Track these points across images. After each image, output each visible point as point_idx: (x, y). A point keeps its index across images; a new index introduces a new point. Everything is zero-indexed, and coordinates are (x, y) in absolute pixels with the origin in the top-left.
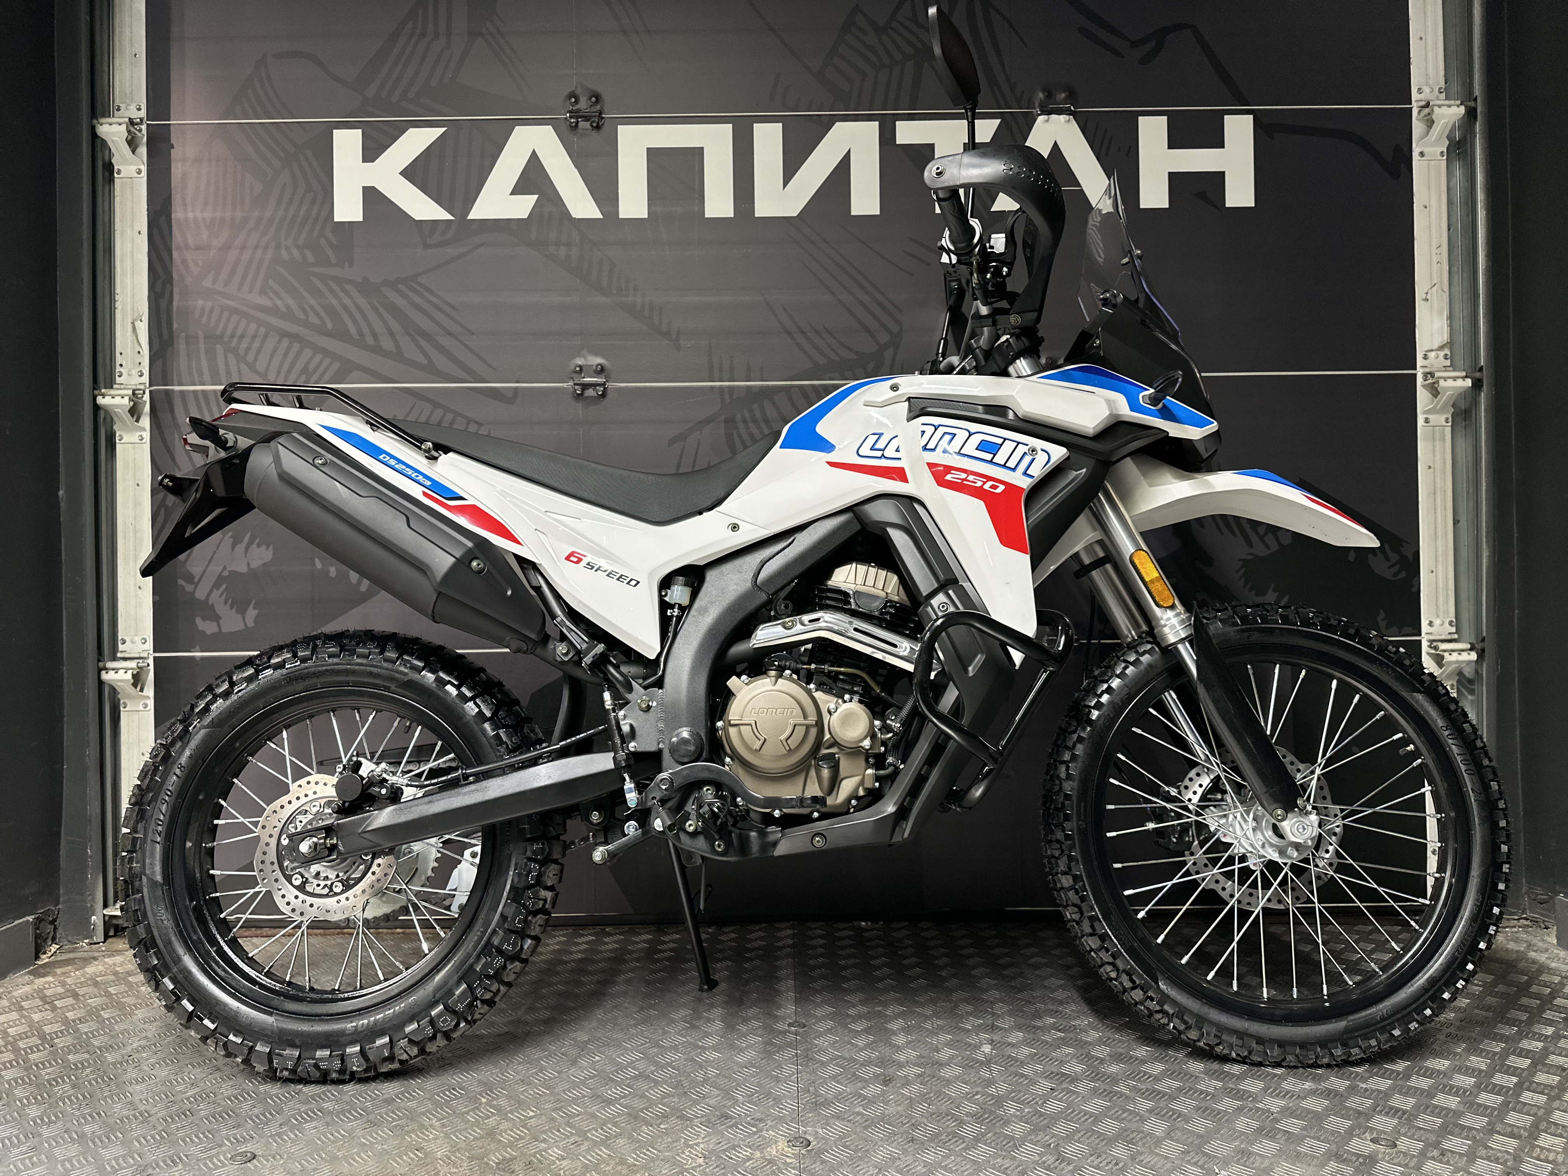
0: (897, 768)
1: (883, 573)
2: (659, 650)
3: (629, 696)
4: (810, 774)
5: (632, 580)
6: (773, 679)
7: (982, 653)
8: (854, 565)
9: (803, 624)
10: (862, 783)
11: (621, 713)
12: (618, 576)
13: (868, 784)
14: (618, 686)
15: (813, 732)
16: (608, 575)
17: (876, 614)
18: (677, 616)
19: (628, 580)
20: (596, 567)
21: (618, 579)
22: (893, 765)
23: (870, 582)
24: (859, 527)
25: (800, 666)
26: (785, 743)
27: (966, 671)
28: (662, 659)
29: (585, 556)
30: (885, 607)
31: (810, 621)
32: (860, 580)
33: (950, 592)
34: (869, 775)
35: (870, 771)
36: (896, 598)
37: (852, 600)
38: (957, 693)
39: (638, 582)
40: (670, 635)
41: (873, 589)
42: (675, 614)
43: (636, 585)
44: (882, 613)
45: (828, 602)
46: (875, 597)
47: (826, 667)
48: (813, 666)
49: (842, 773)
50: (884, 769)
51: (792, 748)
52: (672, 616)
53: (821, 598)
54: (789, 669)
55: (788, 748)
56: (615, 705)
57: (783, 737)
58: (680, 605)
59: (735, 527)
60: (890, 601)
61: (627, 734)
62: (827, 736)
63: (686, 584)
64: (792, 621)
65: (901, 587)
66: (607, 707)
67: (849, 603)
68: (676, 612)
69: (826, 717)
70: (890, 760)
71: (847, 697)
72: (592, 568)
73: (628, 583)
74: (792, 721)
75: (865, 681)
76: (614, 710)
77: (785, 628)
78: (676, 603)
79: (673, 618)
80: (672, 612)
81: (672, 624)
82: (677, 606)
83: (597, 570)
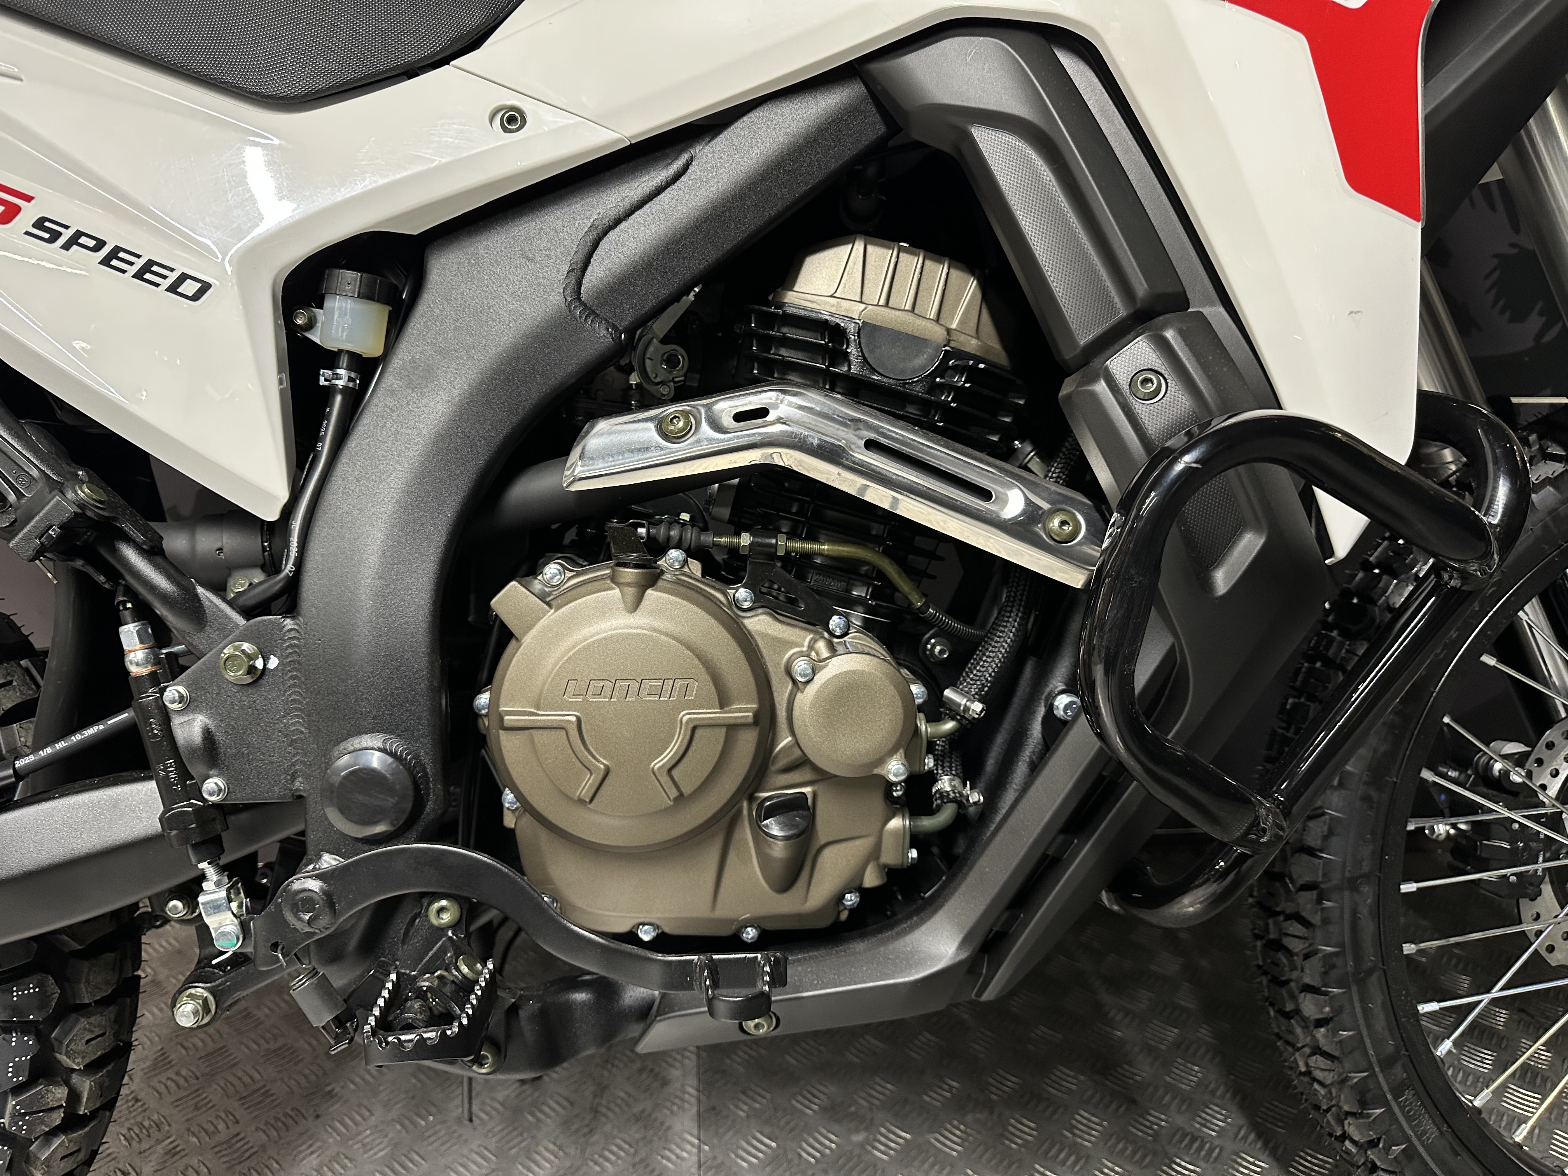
0: (961, 803)
1: (938, 271)
2: (284, 495)
3: (199, 640)
4: (736, 836)
5: (183, 277)
6: (631, 591)
7: (1258, 530)
8: (859, 246)
10: (875, 853)
11: (173, 692)
12: (139, 263)
13: (889, 857)
14: (161, 610)
15: (747, 742)
16: (106, 262)
17: (918, 390)
18: (345, 390)
19: (173, 277)
20: (67, 235)
21: (139, 275)
22: (954, 801)
23: (904, 298)
24: (880, 129)
25: (708, 538)
26: (665, 779)
27: (1207, 584)
28: (296, 525)
29: (28, 199)
30: (942, 369)
31: (740, 417)
32: (875, 292)
33: (1169, 335)
34: (895, 832)
35: (896, 823)
36: (971, 345)
37: (852, 350)
38: (1169, 640)
39: (205, 287)
40: (325, 448)
41: (910, 318)
42: (340, 383)
43: (196, 297)
44: (934, 388)
45: (785, 353)
46: (916, 342)
47: (782, 543)
48: (745, 539)
49: (824, 831)
50: (931, 812)
51: (687, 790)
52: (330, 391)
53: (767, 342)
54: (678, 547)
55: (674, 793)
56: (157, 662)
57: (659, 763)
58: (353, 355)
59: (511, 120)
60: (956, 353)
61: (193, 751)
62: (785, 741)
63: (367, 294)
64: (686, 414)
65: (985, 315)
66: (134, 670)
67: (845, 357)
68: (343, 377)
69: (782, 692)
70: (945, 784)
71: (835, 622)
72: (55, 236)
73: (173, 289)
74: (685, 716)
75: (881, 575)
76: (154, 679)
77: (665, 436)
78: (340, 351)
79: (334, 397)
80: (338, 377)
81: (330, 413)
82: (344, 361)
83: (67, 246)
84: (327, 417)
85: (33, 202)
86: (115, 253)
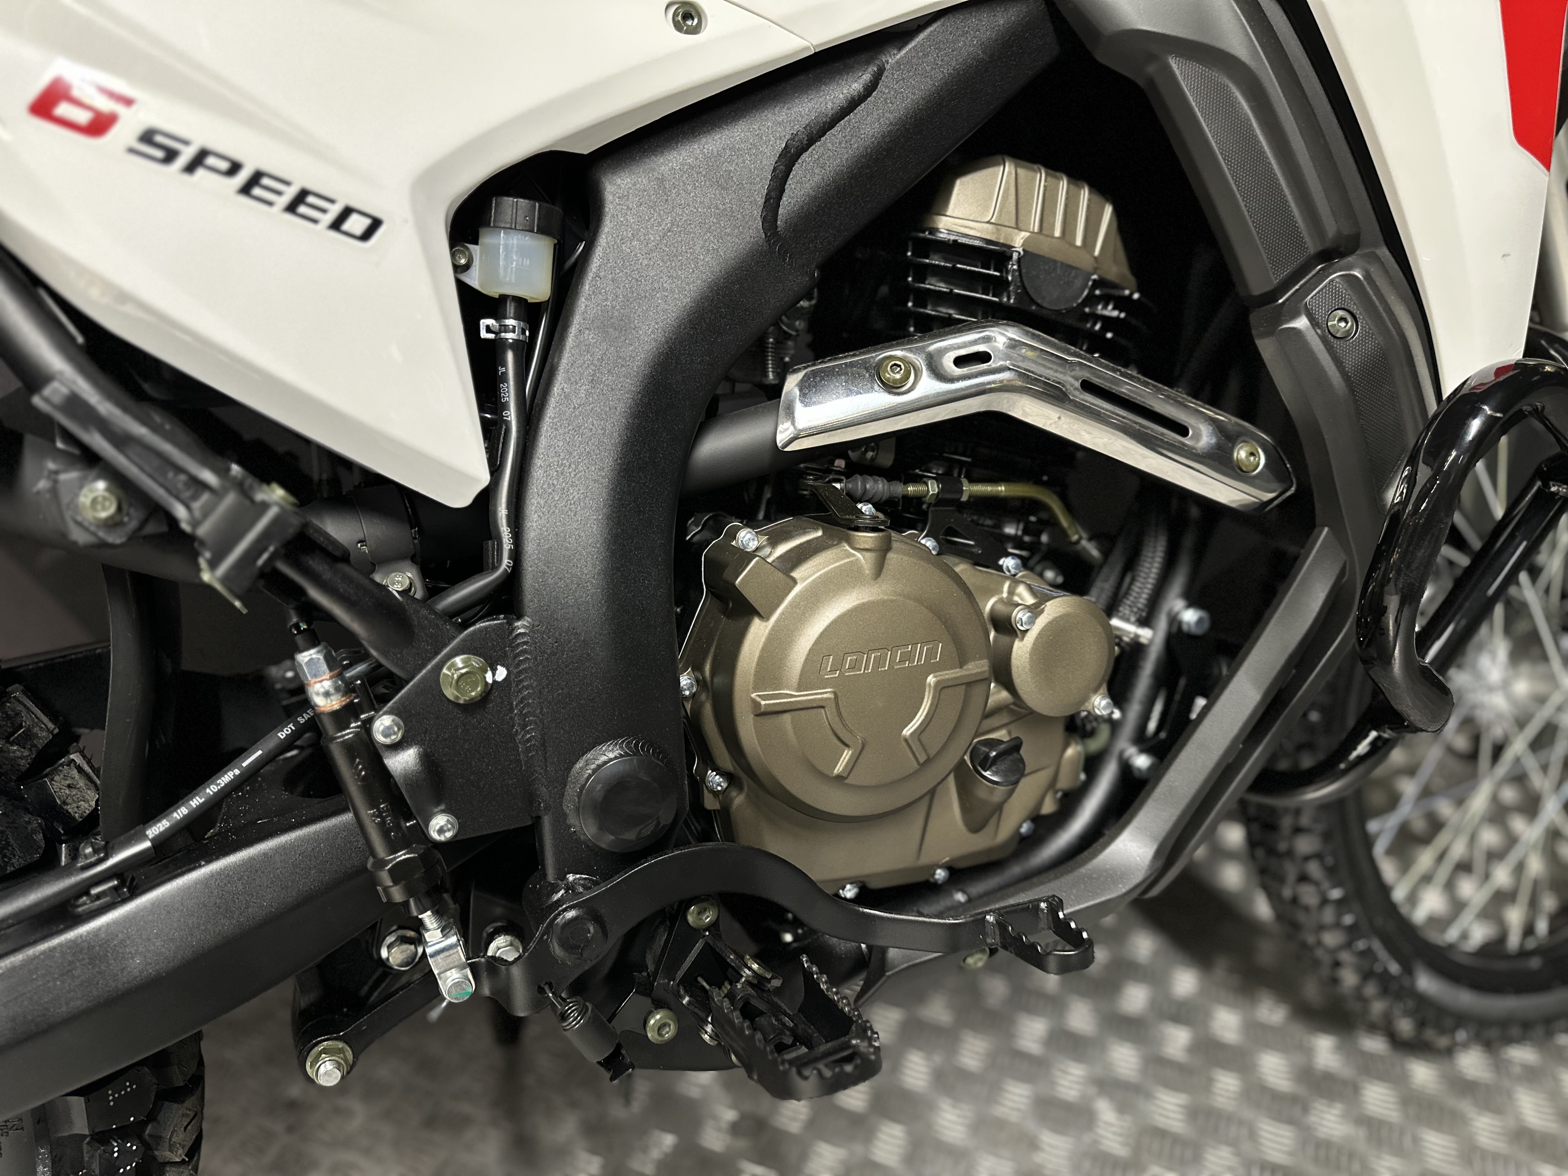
1: (1082, 196)
2: (484, 478)
5: (347, 212)
6: (873, 557)
8: (1010, 168)
9: (939, 374)
10: (1053, 781)
11: (387, 723)
12: (290, 192)
15: (980, 696)
16: (246, 190)
17: (1072, 320)
18: (516, 345)
19: (334, 210)
20: (187, 154)
21: (292, 208)
23: (1054, 224)
26: (914, 744)
29: (128, 102)
30: (1091, 299)
31: (959, 361)
32: (1029, 218)
35: (1072, 750)
36: (1113, 274)
37: (1015, 281)
39: (376, 224)
40: (512, 417)
41: (1063, 247)
42: (510, 336)
43: (367, 235)
44: (1084, 318)
46: (1070, 271)
47: (967, 488)
48: (934, 487)
51: (932, 753)
55: (921, 757)
57: (910, 730)
58: (519, 301)
59: (687, 16)
60: (1102, 282)
63: (537, 228)
64: (904, 361)
66: (319, 702)
67: (1007, 288)
68: (516, 327)
71: (1010, 564)
72: (170, 156)
73: (336, 225)
74: (934, 680)
75: (1039, 509)
76: (354, 711)
78: (503, 298)
79: (504, 353)
80: (505, 329)
81: (505, 374)
82: (511, 308)
83: (191, 168)
84: (504, 378)
85: (134, 108)
86: (256, 179)
